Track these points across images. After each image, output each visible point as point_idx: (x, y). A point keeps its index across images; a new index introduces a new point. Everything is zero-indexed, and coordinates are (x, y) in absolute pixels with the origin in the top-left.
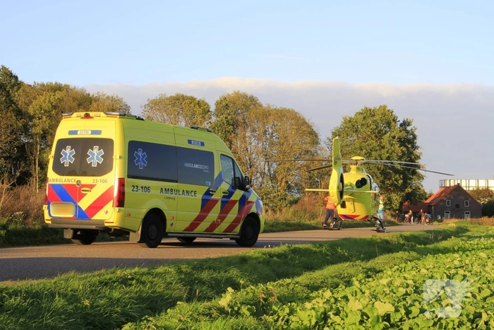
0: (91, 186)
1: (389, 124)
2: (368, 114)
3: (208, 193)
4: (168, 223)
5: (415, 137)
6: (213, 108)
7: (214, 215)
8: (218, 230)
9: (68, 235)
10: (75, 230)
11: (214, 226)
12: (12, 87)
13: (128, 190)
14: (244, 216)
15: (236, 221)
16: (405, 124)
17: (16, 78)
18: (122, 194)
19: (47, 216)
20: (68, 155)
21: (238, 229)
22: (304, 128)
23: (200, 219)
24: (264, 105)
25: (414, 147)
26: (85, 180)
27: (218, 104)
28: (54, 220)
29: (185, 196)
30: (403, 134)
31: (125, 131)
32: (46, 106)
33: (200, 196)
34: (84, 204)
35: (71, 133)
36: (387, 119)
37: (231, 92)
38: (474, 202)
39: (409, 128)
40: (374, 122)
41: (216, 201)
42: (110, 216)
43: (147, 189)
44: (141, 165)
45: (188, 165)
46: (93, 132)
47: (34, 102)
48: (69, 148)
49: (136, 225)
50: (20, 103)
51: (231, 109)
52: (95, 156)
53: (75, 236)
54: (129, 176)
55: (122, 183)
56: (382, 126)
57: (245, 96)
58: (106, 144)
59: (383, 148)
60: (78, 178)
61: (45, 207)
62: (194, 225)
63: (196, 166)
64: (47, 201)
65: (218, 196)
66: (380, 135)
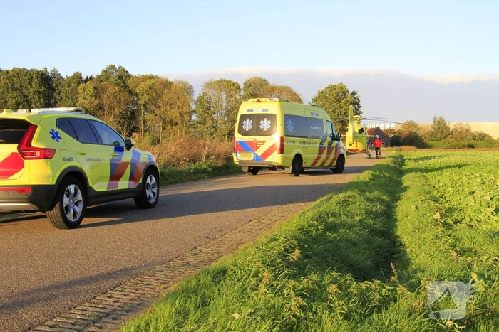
0: (264, 142)
1: (344, 94)
2: (332, 88)
3: (321, 144)
4: (304, 162)
5: (359, 101)
6: (242, 87)
7: (324, 156)
8: (326, 165)
9: (245, 170)
10: (250, 167)
11: (324, 162)
12: (126, 77)
13: (285, 143)
14: (338, 156)
15: (334, 159)
16: (353, 94)
17: (128, 72)
18: (282, 146)
19: (235, 159)
20: (248, 124)
21: (335, 164)
22: (296, 97)
23: (318, 158)
24: (271, 85)
25: (359, 107)
26: (259, 138)
27: (245, 84)
28: (240, 161)
29: (311, 145)
30: (353, 99)
31: (282, 108)
32: (146, 88)
33: (318, 145)
34: (260, 152)
35: (248, 111)
36: (344, 91)
37: (252, 77)
38: (387, 136)
39: (356, 96)
40: (336, 92)
41: (325, 148)
42: (276, 159)
43: (294, 142)
44: (291, 129)
45: (312, 127)
46: (263, 110)
47: (140, 86)
48: (248, 120)
49: (289, 163)
50: (131, 86)
51: (253, 86)
52: (265, 124)
53: (249, 171)
54: (286, 136)
55: (282, 140)
56: (340, 95)
57: (260, 79)
58: (271, 117)
59: (341, 107)
60: (255, 137)
61: (234, 154)
62: (315, 163)
63: (316, 128)
64: (235, 150)
65: (326, 145)
66: (340, 100)
